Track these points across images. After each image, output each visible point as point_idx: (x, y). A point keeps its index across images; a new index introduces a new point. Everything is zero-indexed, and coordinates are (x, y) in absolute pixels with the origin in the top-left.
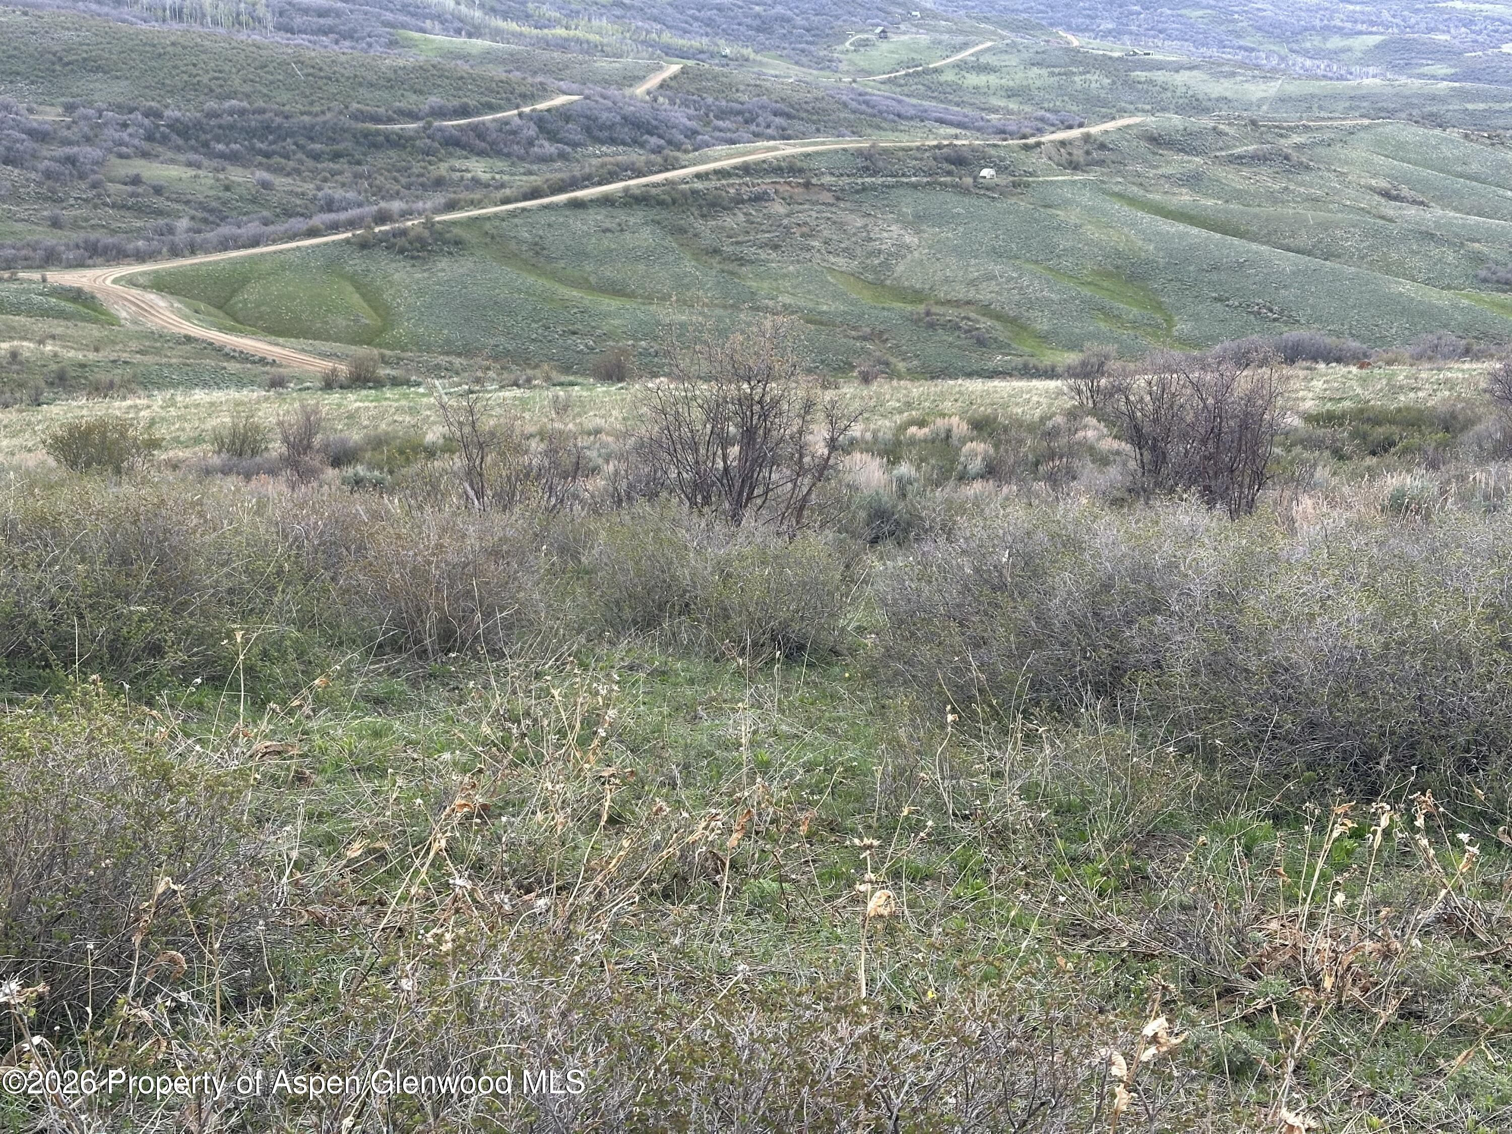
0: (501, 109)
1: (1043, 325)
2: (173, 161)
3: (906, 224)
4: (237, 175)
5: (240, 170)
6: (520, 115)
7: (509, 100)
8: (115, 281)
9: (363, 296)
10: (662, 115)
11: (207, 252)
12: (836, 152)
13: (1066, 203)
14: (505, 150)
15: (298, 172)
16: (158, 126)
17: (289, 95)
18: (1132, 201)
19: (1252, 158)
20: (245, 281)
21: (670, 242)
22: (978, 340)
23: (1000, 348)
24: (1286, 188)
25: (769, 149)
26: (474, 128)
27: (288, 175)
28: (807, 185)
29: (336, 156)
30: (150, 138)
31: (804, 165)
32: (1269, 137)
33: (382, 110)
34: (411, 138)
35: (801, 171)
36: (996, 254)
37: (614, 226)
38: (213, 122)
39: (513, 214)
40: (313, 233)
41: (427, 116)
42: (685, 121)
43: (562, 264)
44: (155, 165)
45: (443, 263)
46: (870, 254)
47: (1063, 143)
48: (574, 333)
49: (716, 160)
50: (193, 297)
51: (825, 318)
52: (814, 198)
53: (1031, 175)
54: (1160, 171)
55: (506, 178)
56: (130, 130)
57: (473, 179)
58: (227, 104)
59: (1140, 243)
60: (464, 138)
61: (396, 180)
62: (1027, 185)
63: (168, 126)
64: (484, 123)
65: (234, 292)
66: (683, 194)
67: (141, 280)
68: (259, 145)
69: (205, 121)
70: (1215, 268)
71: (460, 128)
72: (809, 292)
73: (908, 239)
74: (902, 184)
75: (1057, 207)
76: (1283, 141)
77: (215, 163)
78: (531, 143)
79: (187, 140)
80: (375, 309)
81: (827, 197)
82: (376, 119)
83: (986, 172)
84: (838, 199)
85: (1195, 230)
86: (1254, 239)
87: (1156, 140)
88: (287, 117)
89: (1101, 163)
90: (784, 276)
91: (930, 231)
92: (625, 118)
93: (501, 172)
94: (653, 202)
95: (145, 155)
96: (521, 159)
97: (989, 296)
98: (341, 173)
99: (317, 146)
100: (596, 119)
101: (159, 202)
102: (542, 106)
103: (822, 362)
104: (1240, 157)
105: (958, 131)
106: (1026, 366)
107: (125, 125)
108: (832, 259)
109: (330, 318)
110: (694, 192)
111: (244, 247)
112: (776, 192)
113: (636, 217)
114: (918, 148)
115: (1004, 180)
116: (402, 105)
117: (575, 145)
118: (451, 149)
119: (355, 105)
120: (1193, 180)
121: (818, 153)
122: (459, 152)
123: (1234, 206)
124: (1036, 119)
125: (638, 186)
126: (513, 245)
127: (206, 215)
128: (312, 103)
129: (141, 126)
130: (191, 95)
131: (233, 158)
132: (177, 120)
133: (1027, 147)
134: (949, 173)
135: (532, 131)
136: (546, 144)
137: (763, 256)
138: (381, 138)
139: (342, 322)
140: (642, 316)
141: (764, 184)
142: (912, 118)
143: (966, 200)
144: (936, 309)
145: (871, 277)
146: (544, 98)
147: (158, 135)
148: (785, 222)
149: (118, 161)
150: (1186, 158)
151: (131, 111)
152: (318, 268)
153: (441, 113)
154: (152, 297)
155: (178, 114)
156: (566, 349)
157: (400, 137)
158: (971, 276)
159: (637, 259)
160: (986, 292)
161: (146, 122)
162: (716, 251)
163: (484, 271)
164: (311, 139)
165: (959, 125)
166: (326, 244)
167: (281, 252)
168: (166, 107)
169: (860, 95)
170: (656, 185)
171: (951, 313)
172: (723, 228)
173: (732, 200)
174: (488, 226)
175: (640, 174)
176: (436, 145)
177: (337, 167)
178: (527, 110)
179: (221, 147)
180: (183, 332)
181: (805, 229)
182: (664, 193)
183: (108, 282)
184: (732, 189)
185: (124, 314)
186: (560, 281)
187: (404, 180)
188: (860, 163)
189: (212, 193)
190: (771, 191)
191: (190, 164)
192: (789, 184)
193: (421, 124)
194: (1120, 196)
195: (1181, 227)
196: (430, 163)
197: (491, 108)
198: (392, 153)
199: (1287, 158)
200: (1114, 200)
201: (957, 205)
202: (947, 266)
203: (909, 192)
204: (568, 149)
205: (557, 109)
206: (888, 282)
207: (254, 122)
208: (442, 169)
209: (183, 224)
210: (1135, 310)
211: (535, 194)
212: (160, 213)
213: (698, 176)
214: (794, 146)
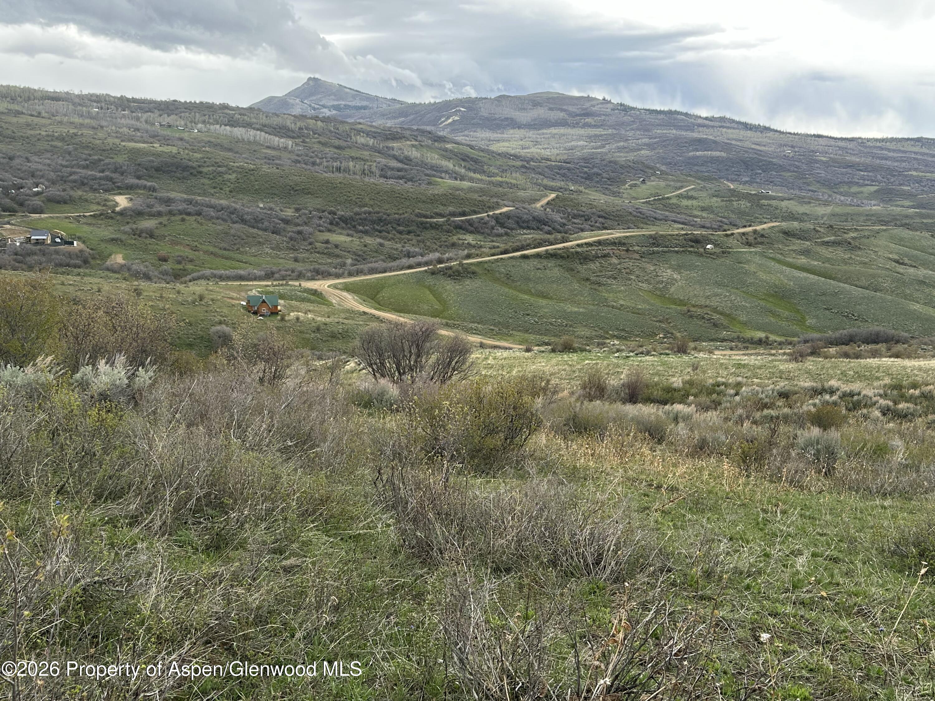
0: (480, 213)
1: (743, 318)
2: (341, 234)
3: (674, 270)
4: (368, 240)
5: (369, 238)
6: (488, 216)
7: (483, 209)
8: (329, 286)
9: (434, 295)
10: (550, 217)
11: (365, 274)
12: (640, 236)
13: (748, 262)
14: (482, 231)
15: (393, 239)
16: (334, 218)
17: (389, 205)
18: (779, 261)
19: (833, 243)
20: (383, 287)
21: (567, 275)
22: (714, 324)
23: (724, 328)
24: (851, 258)
25: (609, 234)
26: (468, 221)
27: (389, 240)
28: (627, 250)
29: (409, 232)
30: (331, 224)
31: (626, 241)
32: (839, 233)
33: (428, 213)
34: (441, 225)
35: (624, 244)
36: (718, 284)
37: (541, 267)
38: (358, 217)
39: (497, 261)
40: (410, 267)
41: (448, 215)
42: (560, 219)
43: (519, 283)
44: (334, 235)
45: (468, 282)
46: (658, 283)
47: (744, 234)
48: (528, 315)
49: (585, 238)
50: (361, 294)
51: (640, 312)
52: (631, 256)
53: (730, 248)
54: (790, 248)
55: (482, 243)
56: (323, 220)
57: (468, 243)
58: (363, 209)
59: (786, 281)
60: (464, 226)
61: (435, 243)
62: (729, 253)
63: (339, 218)
64: (472, 219)
65: (378, 292)
66: (572, 253)
67: (339, 286)
68: (376, 227)
69: (354, 216)
70: (824, 294)
71: (462, 221)
72: (632, 299)
73: (675, 276)
74: (671, 251)
75: (744, 263)
76: (846, 235)
77: (360, 235)
78: (493, 228)
79: (347, 224)
80: (439, 302)
81: (637, 256)
82: (426, 217)
83: (709, 246)
84: (641, 257)
85: (812, 276)
86: (840, 281)
87: (787, 233)
88: (388, 215)
89: (762, 243)
90: (620, 291)
91: (685, 273)
92: (534, 218)
93: (480, 241)
94: (559, 257)
95: (329, 231)
96: (489, 235)
97: (716, 304)
98: (412, 240)
99: (401, 228)
100: (521, 218)
101: (337, 251)
102: (497, 212)
103: (642, 332)
104: (828, 242)
105: (683, 226)
106: (738, 337)
107: (321, 218)
108: (640, 284)
109: (421, 305)
110: (577, 253)
111: (380, 272)
112: (613, 253)
113: (551, 263)
114: (677, 235)
115: (718, 250)
116: (437, 211)
117: (512, 229)
118: (458, 230)
119: (417, 211)
120: (806, 253)
121: (632, 236)
122: (462, 231)
123: (827, 265)
124: (718, 221)
125: (552, 250)
126: (497, 275)
127: (357, 257)
128: (399, 209)
129: (328, 218)
130: (348, 205)
131: (366, 232)
132: (342, 216)
133: (727, 235)
134: (692, 247)
135: (493, 223)
136: (500, 229)
137: (610, 282)
138: (428, 225)
139: (426, 307)
140: (557, 308)
141: (607, 250)
142: (661, 220)
143: (701, 259)
144: (692, 309)
145: (659, 293)
146: (498, 209)
147: (334, 222)
148: (619, 267)
149: (319, 233)
150: (802, 242)
151: (323, 211)
152: (413, 283)
153: (454, 214)
154: (345, 294)
155: (343, 213)
156: (525, 322)
157: (436, 225)
158: (707, 294)
159: (553, 282)
160: (714, 302)
161: (330, 216)
162: (588, 279)
163: (486, 286)
164: (399, 225)
165: (683, 223)
166: (416, 272)
167: (397, 275)
168: (338, 210)
169: (637, 209)
170: (559, 249)
171: (699, 311)
172: (590, 269)
173: (593, 256)
174: (486, 266)
175: (552, 244)
176: (452, 228)
177: (410, 237)
178: (491, 213)
179: (361, 228)
180: (362, 310)
181: (628, 271)
182: (564, 253)
183: (326, 286)
184: (594, 250)
185: (334, 301)
186: (519, 291)
187: (438, 244)
188: (651, 241)
189: (358, 248)
190: (611, 253)
191: (348, 235)
192: (619, 250)
193: (445, 219)
194: (773, 259)
195: (805, 274)
196: (449, 236)
197: (475, 213)
198: (433, 231)
199: (850, 243)
200: (771, 261)
201: (698, 262)
202: (695, 289)
203: (675, 255)
204: (509, 231)
205: (504, 213)
206: (667, 296)
207: (375, 217)
208: (455, 239)
209: (349, 261)
210: (787, 313)
211: (505, 252)
212: (338, 256)
213: (578, 245)
214: (620, 232)
